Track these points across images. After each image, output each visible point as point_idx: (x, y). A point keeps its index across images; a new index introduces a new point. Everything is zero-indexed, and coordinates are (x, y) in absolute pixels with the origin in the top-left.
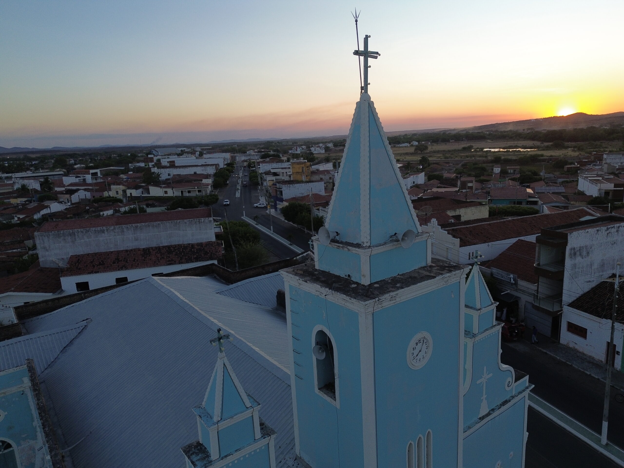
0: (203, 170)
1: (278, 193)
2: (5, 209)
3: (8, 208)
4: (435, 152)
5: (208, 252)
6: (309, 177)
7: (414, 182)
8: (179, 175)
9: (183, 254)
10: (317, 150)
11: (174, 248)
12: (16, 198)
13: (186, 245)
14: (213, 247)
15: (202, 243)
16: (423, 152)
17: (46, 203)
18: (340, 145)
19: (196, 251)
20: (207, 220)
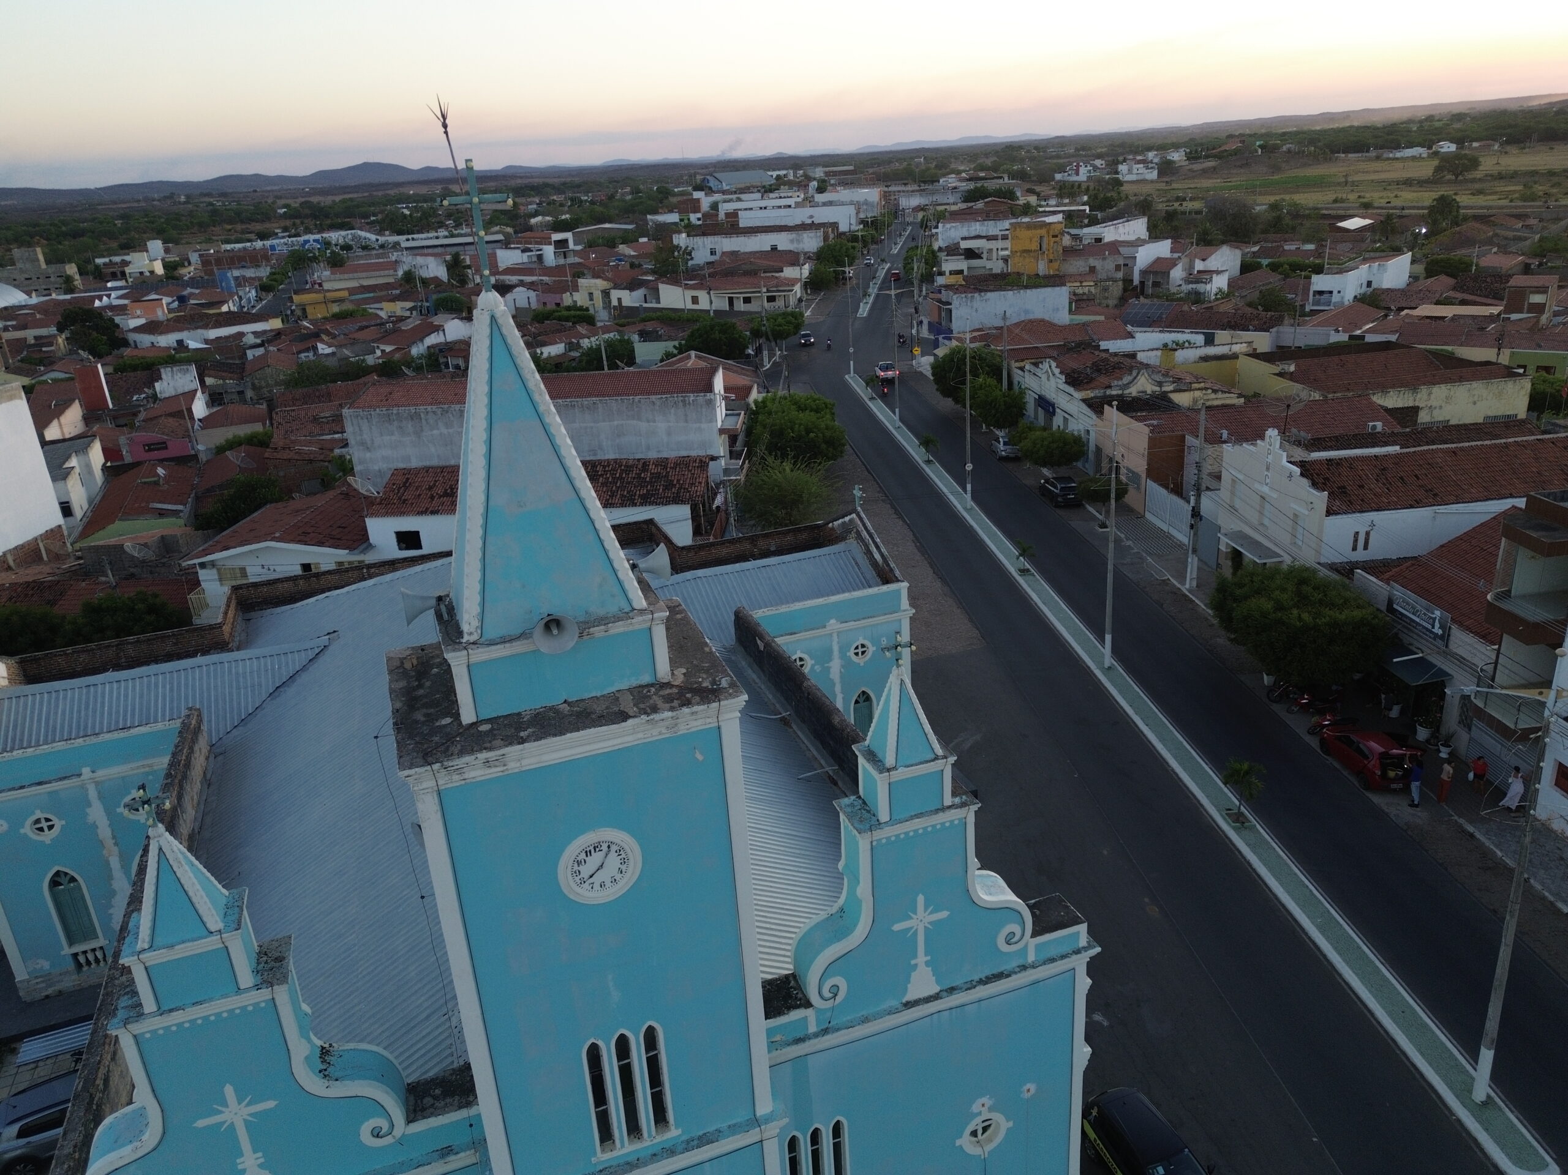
0: (792, 241)
1: (943, 314)
2: (362, 328)
3: (367, 327)
4: (1501, 178)
5: (675, 482)
6: (1056, 265)
7: (1369, 284)
8: (734, 254)
9: (618, 485)
10: (1135, 171)
11: (604, 467)
12: (394, 299)
13: (631, 462)
14: (689, 471)
15: (667, 459)
16: (1460, 178)
17: (437, 320)
18: (1207, 157)
19: (648, 479)
20: (701, 398)
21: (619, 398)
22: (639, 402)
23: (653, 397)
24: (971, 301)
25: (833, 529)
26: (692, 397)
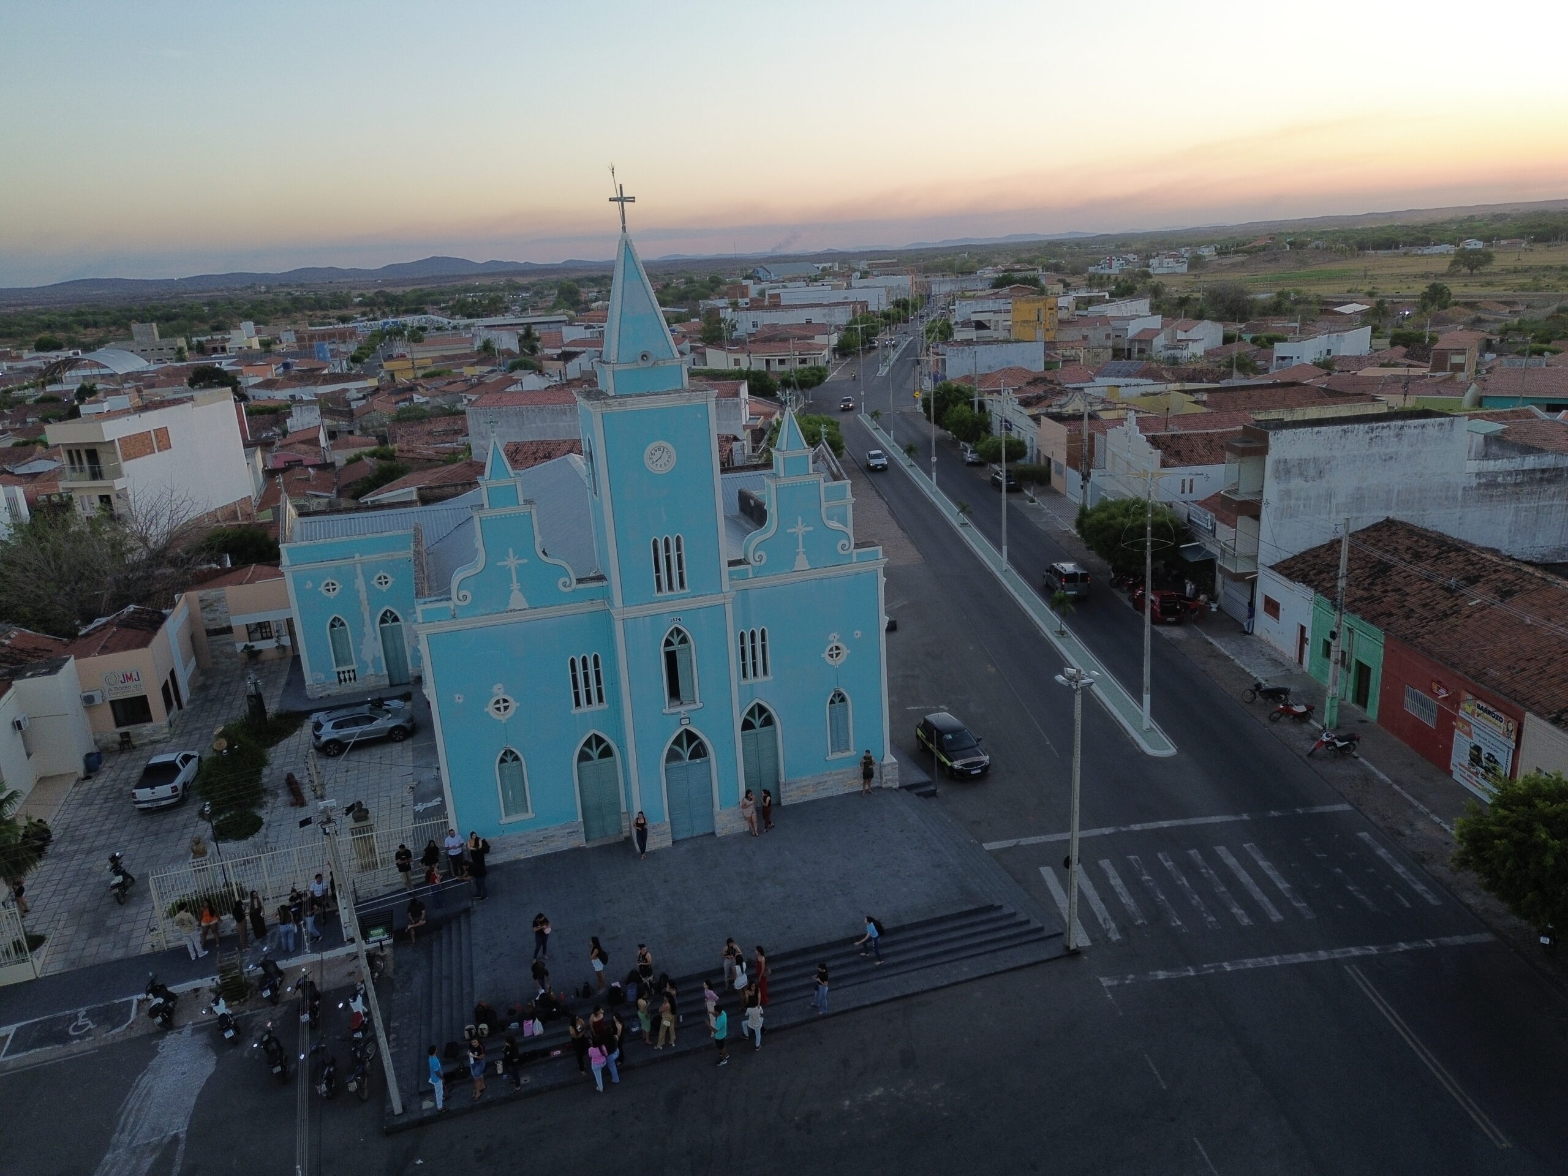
0: (824, 315)
2: (449, 383)
3: (455, 382)
4: (1515, 272)
6: (1052, 333)
7: (1329, 351)
8: (773, 326)
10: (1165, 265)
17: (517, 374)
18: (1236, 252)
20: (731, 401)
26: (723, 400)
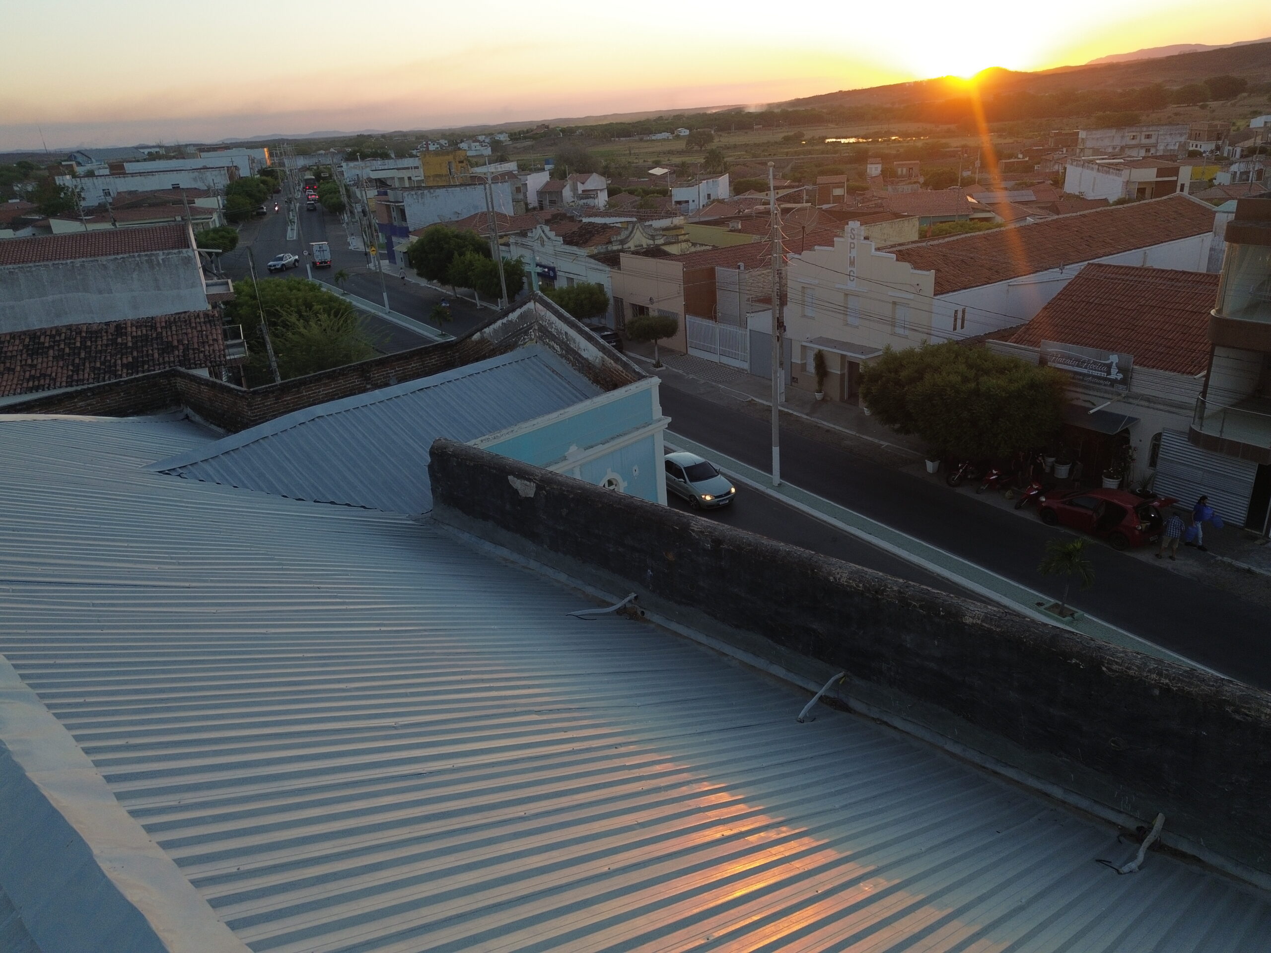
0: (195, 179)
1: (394, 214)
4: (728, 148)
5: (175, 343)
7: (709, 196)
8: (132, 192)
9: (83, 355)
10: (473, 148)
11: (51, 336)
13: (95, 327)
14: (192, 328)
15: (152, 318)
16: (703, 148)
19: (130, 344)
20: (174, 256)
21: (50, 263)
22: (83, 266)
23: (103, 259)
24: (422, 198)
25: (482, 340)
26: (161, 255)
